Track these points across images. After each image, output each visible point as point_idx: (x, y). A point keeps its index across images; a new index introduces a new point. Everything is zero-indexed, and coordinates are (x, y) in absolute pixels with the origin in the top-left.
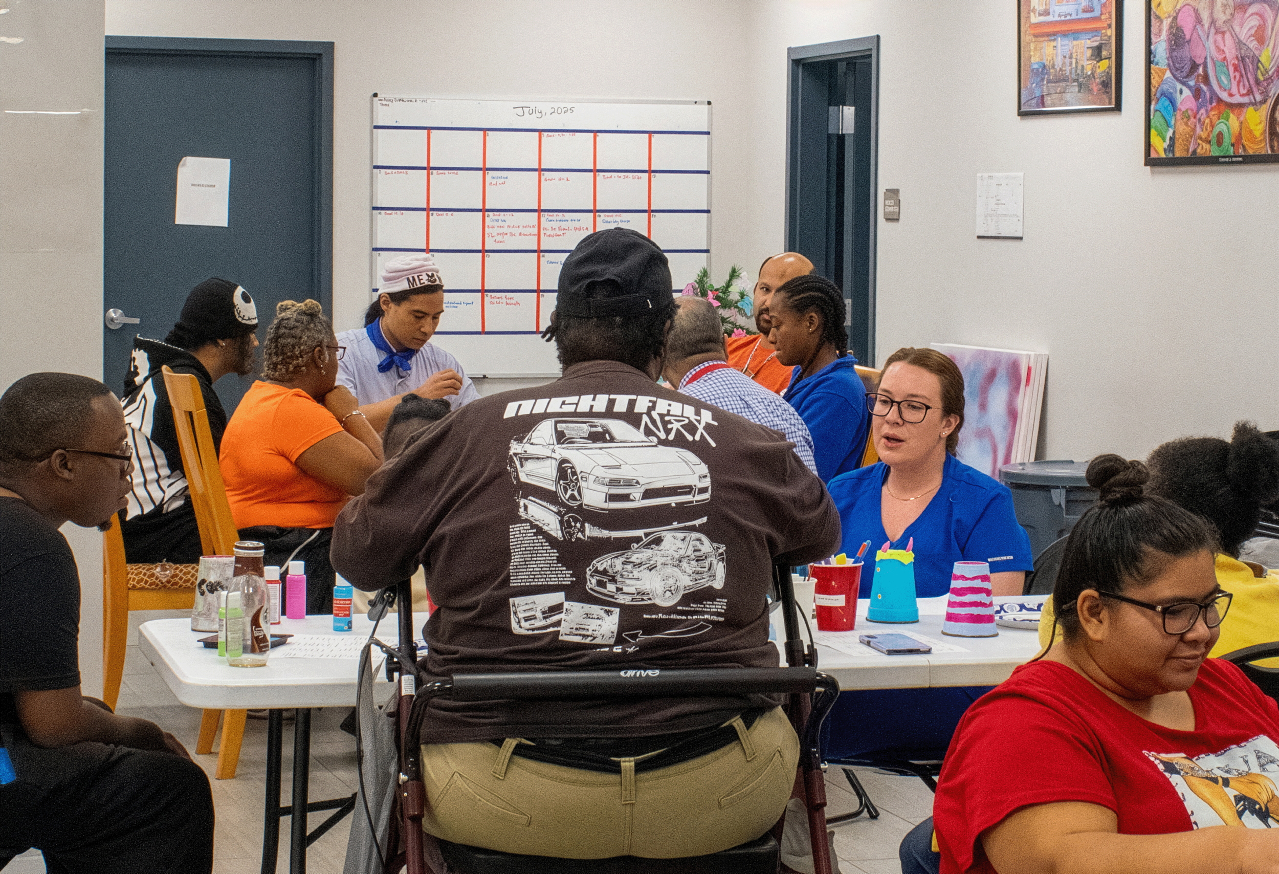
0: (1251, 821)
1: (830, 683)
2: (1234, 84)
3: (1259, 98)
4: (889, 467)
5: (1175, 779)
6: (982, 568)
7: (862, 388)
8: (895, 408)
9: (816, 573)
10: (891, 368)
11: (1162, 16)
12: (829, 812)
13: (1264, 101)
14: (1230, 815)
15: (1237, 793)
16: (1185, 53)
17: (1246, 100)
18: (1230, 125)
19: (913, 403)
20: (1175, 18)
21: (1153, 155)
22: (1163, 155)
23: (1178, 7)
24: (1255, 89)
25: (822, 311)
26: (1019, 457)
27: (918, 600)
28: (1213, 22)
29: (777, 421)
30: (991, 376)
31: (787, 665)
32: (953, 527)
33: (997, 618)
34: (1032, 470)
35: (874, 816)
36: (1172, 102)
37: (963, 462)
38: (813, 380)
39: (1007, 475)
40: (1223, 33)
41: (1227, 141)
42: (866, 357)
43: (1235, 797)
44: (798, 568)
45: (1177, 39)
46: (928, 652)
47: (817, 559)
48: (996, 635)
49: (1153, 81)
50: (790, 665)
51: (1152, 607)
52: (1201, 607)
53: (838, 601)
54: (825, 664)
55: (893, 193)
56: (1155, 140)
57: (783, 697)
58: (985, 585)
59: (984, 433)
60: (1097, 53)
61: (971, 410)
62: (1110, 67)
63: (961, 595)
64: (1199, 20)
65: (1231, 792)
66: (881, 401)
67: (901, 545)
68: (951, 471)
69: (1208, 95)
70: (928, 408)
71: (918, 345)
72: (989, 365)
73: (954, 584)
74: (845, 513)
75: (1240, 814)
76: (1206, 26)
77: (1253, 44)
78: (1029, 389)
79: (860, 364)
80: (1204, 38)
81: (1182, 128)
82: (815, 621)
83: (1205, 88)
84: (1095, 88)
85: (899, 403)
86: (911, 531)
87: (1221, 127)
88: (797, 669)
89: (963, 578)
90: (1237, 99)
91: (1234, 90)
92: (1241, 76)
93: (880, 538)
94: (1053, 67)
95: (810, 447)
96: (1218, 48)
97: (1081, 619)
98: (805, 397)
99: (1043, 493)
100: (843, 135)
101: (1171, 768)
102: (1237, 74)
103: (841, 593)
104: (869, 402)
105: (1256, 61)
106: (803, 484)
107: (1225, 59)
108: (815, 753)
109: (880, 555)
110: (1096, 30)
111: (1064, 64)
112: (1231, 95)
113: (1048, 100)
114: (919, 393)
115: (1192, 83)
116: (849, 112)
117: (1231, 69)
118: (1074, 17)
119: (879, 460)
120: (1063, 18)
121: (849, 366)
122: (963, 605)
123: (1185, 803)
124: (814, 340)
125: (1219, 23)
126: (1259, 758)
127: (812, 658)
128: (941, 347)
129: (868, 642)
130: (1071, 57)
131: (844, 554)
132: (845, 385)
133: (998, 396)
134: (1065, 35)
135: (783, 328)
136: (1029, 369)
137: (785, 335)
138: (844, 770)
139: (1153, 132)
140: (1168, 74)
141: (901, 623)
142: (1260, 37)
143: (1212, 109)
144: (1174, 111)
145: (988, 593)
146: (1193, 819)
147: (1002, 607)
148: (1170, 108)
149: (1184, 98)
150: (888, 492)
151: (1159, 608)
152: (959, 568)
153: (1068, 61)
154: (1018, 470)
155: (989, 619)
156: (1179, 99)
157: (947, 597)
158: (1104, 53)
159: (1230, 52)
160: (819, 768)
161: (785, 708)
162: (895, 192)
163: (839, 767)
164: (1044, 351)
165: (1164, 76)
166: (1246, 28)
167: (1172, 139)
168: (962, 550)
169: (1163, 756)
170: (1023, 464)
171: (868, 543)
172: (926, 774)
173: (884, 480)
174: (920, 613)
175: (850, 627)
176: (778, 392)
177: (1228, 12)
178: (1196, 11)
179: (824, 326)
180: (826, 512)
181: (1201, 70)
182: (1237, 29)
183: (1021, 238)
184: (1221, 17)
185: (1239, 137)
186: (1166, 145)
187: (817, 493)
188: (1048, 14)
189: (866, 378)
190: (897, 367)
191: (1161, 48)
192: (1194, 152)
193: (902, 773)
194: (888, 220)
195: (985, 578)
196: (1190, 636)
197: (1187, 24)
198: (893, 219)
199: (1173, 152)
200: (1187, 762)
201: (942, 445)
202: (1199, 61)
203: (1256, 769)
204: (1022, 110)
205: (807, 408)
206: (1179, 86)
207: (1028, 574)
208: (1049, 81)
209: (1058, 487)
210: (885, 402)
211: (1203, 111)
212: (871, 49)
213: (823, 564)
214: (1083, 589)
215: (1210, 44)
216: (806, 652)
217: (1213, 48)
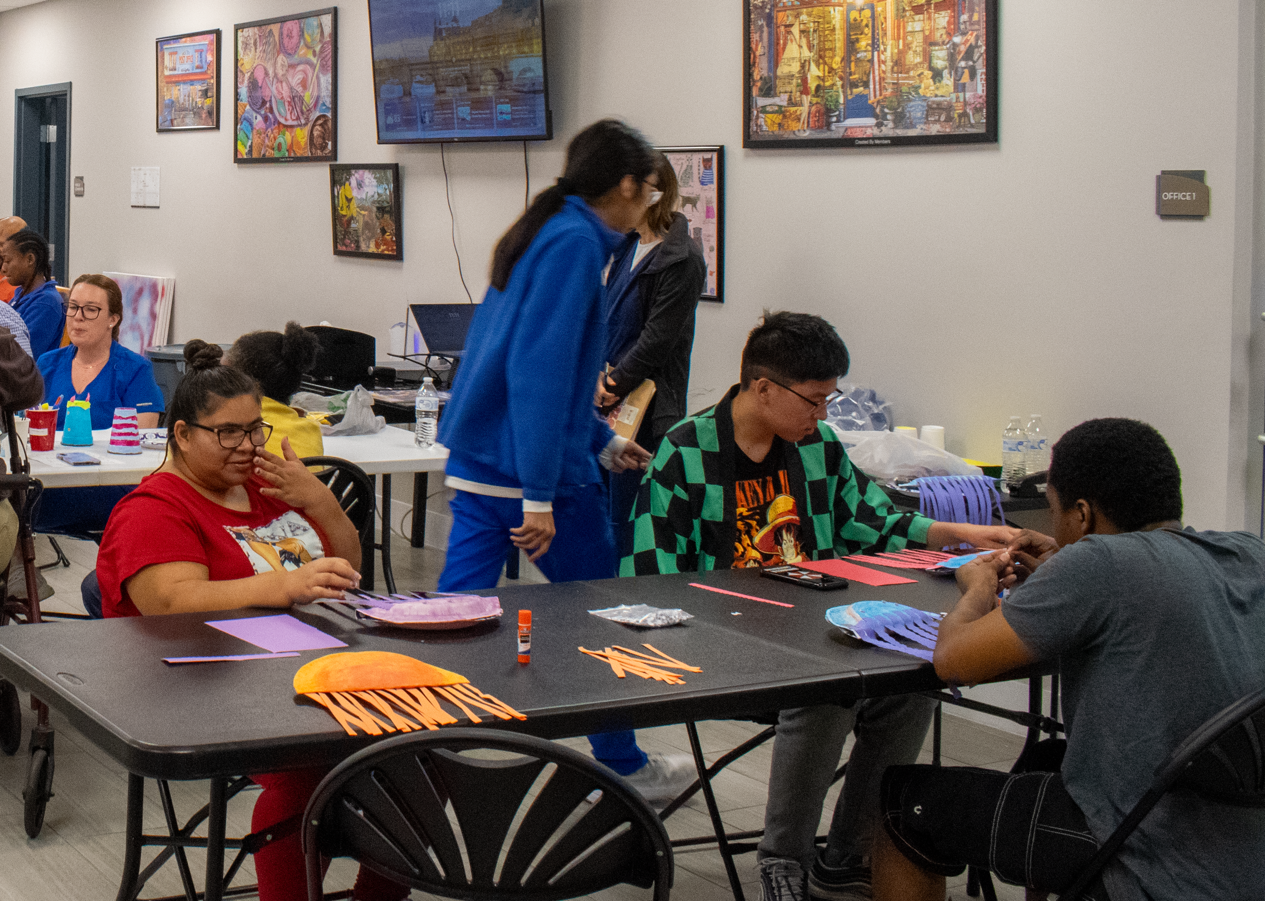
0: (290, 566)
1: (37, 483)
2: (289, 113)
3: (303, 121)
4: (77, 348)
5: (243, 544)
6: (133, 412)
7: (60, 300)
8: (79, 311)
9: (30, 415)
10: (77, 286)
11: (244, 72)
12: (37, 563)
13: (306, 124)
14: (276, 563)
15: (281, 549)
16: (259, 94)
17: (295, 123)
18: (286, 138)
19: (90, 307)
20: (252, 73)
21: (239, 157)
22: (245, 157)
23: (255, 65)
24: (301, 117)
25: (37, 253)
26: (157, 341)
27: (93, 431)
28: (276, 75)
29: (7, 320)
30: (140, 292)
31: (11, 473)
32: (116, 386)
33: (141, 443)
34: (165, 350)
35: (67, 565)
36: (251, 125)
37: (122, 345)
38: (31, 296)
39: (150, 353)
40: (281, 82)
41: (284, 147)
42: (63, 281)
43: (280, 552)
44: (19, 412)
45: (254, 85)
46: (98, 464)
47: (30, 406)
48: (141, 453)
49: (239, 111)
50: (13, 473)
51: (212, 431)
52: (246, 432)
53: (43, 432)
54: (35, 472)
55: (80, 179)
56: (240, 147)
57: (9, 493)
58: (134, 422)
59: (135, 327)
60: (205, 93)
61: (127, 312)
62: (213, 103)
63: (119, 428)
64: (267, 74)
65: (278, 549)
66: (71, 308)
67: (82, 397)
68: (115, 351)
69: (273, 120)
70: (100, 309)
71: (92, 272)
72: (138, 286)
73: (115, 422)
74: (49, 377)
75: (283, 563)
76: (271, 79)
77: (300, 89)
78: (164, 301)
79: (59, 285)
80: (270, 86)
81: (257, 140)
82: (29, 445)
83: (270, 116)
84: (204, 116)
85: (82, 308)
86: (89, 388)
87: (280, 139)
88: (18, 475)
89: (120, 418)
90: (290, 123)
91: (289, 117)
92: (293, 109)
93: (71, 392)
94: (178, 101)
95: (28, 336)
96: (279, 92)
97: (177, 439)
98: (26, 307)
99: (172, 365)
100: (49, 143)
101: (239, 536)
102: (291, 108)
103: (45, 428)
104: (65, 309)
105: (301, 99)
106: (21, 360)
107: (282, 98)
108: (28, 527)
109: (69, 404)
110: (204, 80)
111: (184, 100)
112: (286, 120)
113: (175, 122)
114: (94, 301)
115: (263, 112)
116: (53, 129)
117: (287, 104)
118: (190, 72)
119: (71, 343)
120: (184, 72)
121: (53, 286)
122: (120, 434)
123: (249, 558)
124: (31, 271)
125: (280, 75)
126: (290, 526)
127: (26, 468)
128: (108, 274)
129: (62, 457)
130: (189, 96)
131: (47, 404)
132: (52, 298)
133: (144, 305)
134: (185, 82)
135: (13, 263)
136: (163, 289)
137: (14, 268)
138: (49, 537)
139: (239, 143)
140: (248, 107)
141: (81, 446)
142: (304, 84)
143: (275, 129)
144: (252, 129)
145: (136, 427)
146: (254, 568)
147: (144, 436)
148: (250, 128)
149: (258, 121)
150: (76, 362)
151: (216, 430)
152: (118, 412)
153: (187, 98)
154: (156, 350)
155: (137, 443)
156: (255, 122)
157: (110, 430)
158: (209, 94)
159: (286, 92)
160: (30, 536)
161: (10, 500)
162: (81, 178)
163: (45, 536)
164: (172, 277)
165: (246, 109)
166: (295, 80)
167: (251, 147)
168: (122, 399)
169: (235, 528)
170: (159, 347)
171: (62, 396)
172: (97, 539)
173: (74, 357)
174: (94, 439)
175: (51, 448)
176: (10, 304)
177: (285, 69)
178: (265, 69)
179: (38, 261)
180: (35, 378)
181: (268, 105)
182: (290, 79)
183: (158, 207)
184: (280, 72)
185: (291, 146)
186: (247, 151)
187: (29, 366)
188: (175, 70)
189: (63, 294)
190: (80, 286)
191: (244, 91)
192: (264, 155)
193: (84, 539)
194: (77, 195)
195: (133, 418)
196: (240, 448)
197: (260, 76)
198: (79, 195)
199: (251, 155)
200: (250, 532)
201: (109, 333)
202: (267, 99)
203: (290, 535)
204: (160, 128)
205: (27, 314)
206: (255, 115)
207: (161, 414)
208: (175, 111)
209: (180, 361)
210: (73, 308)
211: (269, 130)
212: (66, 91)
213: (34, 410)
214: (176, 421)
215: (274, 89)
216: (23, 464)
217: (275, 92)
